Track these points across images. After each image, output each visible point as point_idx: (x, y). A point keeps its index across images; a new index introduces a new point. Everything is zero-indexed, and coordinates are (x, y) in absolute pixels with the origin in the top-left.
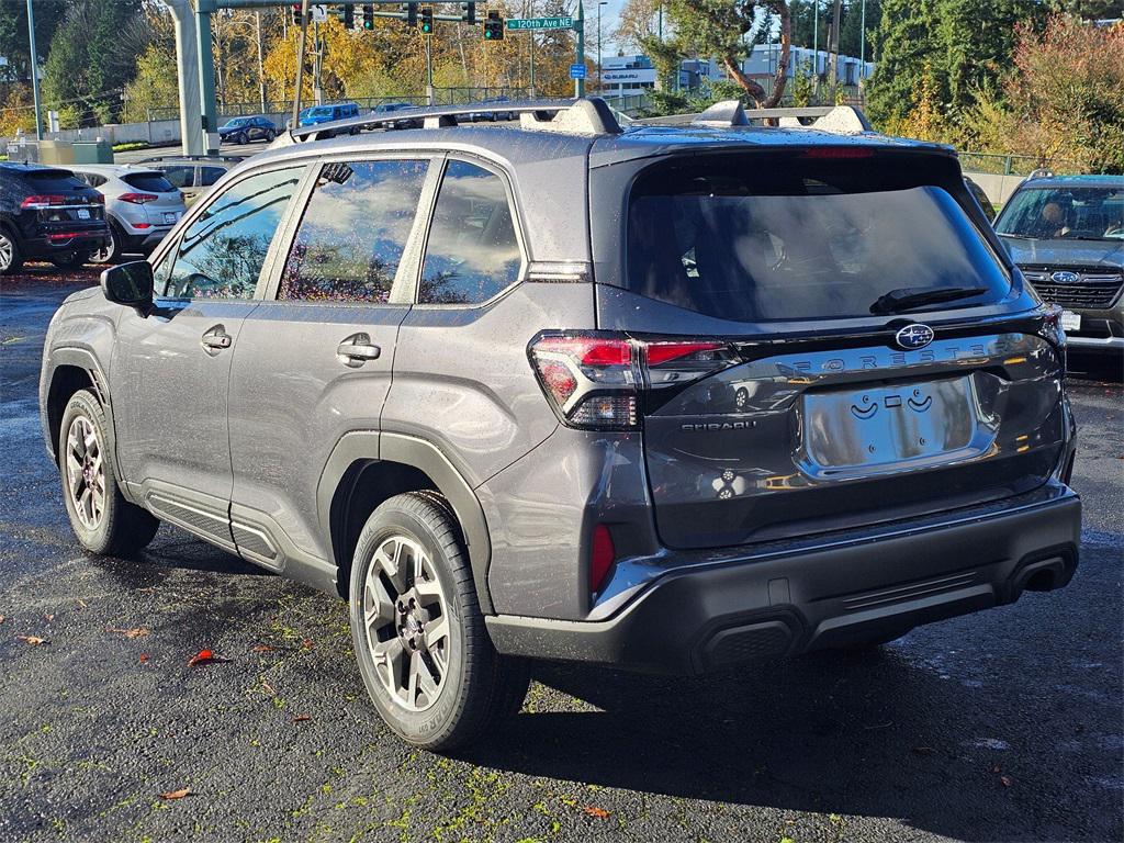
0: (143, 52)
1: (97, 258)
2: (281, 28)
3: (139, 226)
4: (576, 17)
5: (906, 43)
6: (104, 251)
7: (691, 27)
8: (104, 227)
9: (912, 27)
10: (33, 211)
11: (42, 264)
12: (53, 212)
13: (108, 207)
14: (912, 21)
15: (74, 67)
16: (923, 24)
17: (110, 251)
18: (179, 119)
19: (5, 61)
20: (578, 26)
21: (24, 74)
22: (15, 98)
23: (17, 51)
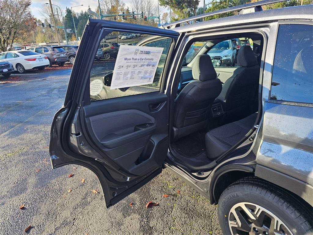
4: (158, 16)
15: (81, 30)
19: (71, 30)
20: (159, 18)
21: (74, 32)
22: (73, 35)
23: (73, 28)
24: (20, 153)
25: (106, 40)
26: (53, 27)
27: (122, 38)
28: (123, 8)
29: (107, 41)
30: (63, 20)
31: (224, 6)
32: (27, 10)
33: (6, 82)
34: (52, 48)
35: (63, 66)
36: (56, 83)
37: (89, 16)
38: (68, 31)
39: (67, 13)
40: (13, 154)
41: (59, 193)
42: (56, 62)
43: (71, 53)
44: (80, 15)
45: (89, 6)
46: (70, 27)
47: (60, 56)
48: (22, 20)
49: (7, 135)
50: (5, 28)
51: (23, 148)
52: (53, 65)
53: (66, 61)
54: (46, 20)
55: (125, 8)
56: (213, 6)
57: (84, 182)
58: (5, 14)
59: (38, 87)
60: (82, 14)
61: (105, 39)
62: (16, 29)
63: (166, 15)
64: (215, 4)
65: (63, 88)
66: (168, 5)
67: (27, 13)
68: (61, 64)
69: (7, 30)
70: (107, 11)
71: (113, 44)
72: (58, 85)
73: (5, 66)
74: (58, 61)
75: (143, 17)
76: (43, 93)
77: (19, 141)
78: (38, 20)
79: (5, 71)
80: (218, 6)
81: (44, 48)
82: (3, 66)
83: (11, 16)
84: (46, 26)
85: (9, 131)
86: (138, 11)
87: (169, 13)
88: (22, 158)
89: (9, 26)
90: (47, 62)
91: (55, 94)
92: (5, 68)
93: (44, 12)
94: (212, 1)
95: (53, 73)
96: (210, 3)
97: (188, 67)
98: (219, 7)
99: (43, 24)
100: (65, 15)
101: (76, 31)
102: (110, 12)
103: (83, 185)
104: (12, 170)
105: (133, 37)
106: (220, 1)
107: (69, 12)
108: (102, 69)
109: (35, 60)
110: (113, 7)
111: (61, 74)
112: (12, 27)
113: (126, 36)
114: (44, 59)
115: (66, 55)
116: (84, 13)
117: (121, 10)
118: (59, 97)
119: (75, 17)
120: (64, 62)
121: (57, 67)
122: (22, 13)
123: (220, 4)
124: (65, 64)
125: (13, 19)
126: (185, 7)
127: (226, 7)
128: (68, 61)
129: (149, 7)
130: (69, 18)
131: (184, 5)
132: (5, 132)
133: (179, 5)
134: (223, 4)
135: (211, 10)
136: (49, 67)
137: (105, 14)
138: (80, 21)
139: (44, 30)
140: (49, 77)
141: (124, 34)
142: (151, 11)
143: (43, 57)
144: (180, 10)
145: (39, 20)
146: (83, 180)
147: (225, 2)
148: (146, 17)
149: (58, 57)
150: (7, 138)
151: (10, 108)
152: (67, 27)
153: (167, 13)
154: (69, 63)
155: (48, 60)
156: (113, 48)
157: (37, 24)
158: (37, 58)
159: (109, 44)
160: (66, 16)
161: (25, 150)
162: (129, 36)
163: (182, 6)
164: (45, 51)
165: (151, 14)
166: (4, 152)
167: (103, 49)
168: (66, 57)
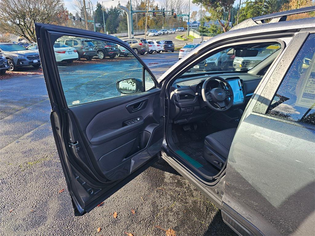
0: (120, 22)
1: (117, 56)
2: (140, 18)
3: (123, 51)
4: (188, 14)
5: (241, 18)
6: (118, 55)
7: (213, 14)
8: (118, 51)
9: (243, 15)
10: (106, 48)
11: (108, 57)
12: (110, 48)
13: (118, 47)
14: (242, 14)
15: (109, 25)
16: (245, 15)
17: (119, 55)
18: (128, 32)
19: (100, 24)
20: (189, 16)
21: (103, 26)
22: (102, 30)
23: (102, 22)
24: (43, 162)
25: (135, 35)
26: (83, 20)
27: (149, 35)
28: (153, 5)
29: (135, 37)
30: (93, 14)
31: (259, 7)
32: (61, 2)
33: (35, 73)
34: (82, 42)
35: (91, 60)
36: (84, 78)
37: (118, 11)
38: (97, 25)
39: (97, 8)
40: (35, 162)
41: (85, 231)
42: (85, 56)
43: (100, 47)
44: (110, 10)
45: (119, 2)
46: (99, 22)
47: (89, 50)
48: (55, 12)
49: (31, 136)
50: (38, 19)
51: (46, 156)
52: (81, 59)
53: (95, 56)
54: (77, 14)
55: (155, 4)
56: (248, 6)
57: (117, 217)
58: (40, 5)
59: (66, 81)
60: (111, 9)
61: (133, 35)
62: (49, 20)
63: (195, 13)
64: (249, 4)
65: (91, 84)
66: (201, 2)
67: (60, 5)
68: (89, 58)
69: (40, 21)
70: (136, 7)
71: (141, 41)
72: (85, 81)
73: (35, 57)
74: (86, 55)
75: (173, 14)
76: (71, 88)
77: (43, 146)
78: (69, 13)
79: (35, 62)
80: (252, 6)
81: (74, 41)
82: (33, 57)
83: (45, 8)
84: (76, 19)
85: (32, 131)
86: (168, 8)
87: (198, 11)
88: (44, 169)
89: (43, 17)
90: (76, 55)
91: (83, 90)
92: (35, 59)
93: (76, 6)
94: (247, 1)
95: (81, 67)
96: (244, 2)
97: (249, 75)
98: (254, 7)
99: (74, 17)
100: (96, 9)
101: (105, 26)
102: (139, 8)
103: (115, 222)
104: (31, 187)
105: (160, 34)
106: (255, 1)
107: (99, 6)
108: (130, 66)
109: (64, 52)
110: (142, 3)
111: (88, 69)
112: (45, 19)
113: (154, 33)
114: (73, 52)
115: (95, 49)
116: (113, 8)
117: (151, 7)
118: (87, 95)
119: (105, 12)
120: (93, 56)
121: (85, 60)
122: (55, 5)
123: (255, 4)
124: (93, 58)
125: (46, 10)
126: (219, 6)
127: (261, 7)
128: (96, 55)
129: (179, 5)
130: (99, 13)
131: (218, 3)
132: (29, 132)
133: (213, 3)
134: (259, 4)
135: (245, 10)
136: (77, 61)
137: (134, 9)
138: (109, 17)
139: (74, 23)
140: (77, 71)
141: (151, 31)
142: (180, 9)
143: (73, 50)
144: (213, 8)
145: (71, 13)
146: (116, 213)
147: (261, 2)
148: (175, 15)
149: (87, 50)
150: (30, 140)
151: (36, 103)
152: (96, 21)
153: (196, 12)
154: (96, 57)
155: (77, 54)
156: (141, 44)
157: (69, 17)
158: (67, 50)
159: (137, 40)
160: (96, 11)
161: (48, 159)
162: (156, 34)
163: (216, 4)
164: (75, 44)
165: (180, 12)
166: (25, 158)
167: (131, 45)
168: (94, 51)
